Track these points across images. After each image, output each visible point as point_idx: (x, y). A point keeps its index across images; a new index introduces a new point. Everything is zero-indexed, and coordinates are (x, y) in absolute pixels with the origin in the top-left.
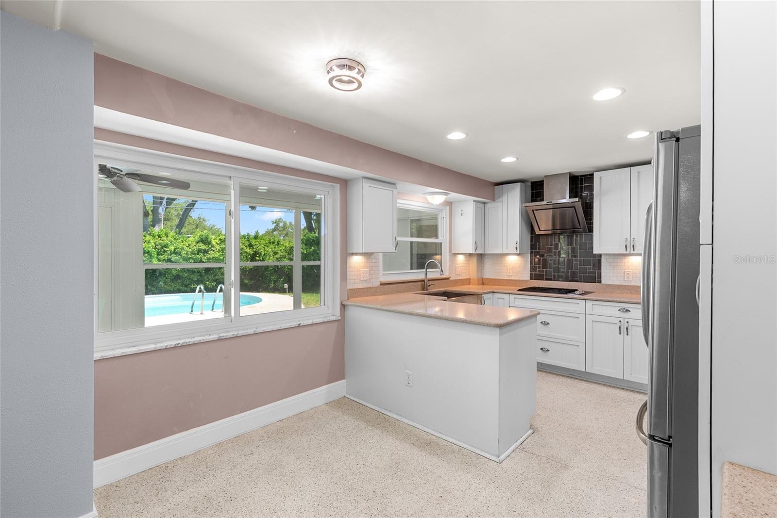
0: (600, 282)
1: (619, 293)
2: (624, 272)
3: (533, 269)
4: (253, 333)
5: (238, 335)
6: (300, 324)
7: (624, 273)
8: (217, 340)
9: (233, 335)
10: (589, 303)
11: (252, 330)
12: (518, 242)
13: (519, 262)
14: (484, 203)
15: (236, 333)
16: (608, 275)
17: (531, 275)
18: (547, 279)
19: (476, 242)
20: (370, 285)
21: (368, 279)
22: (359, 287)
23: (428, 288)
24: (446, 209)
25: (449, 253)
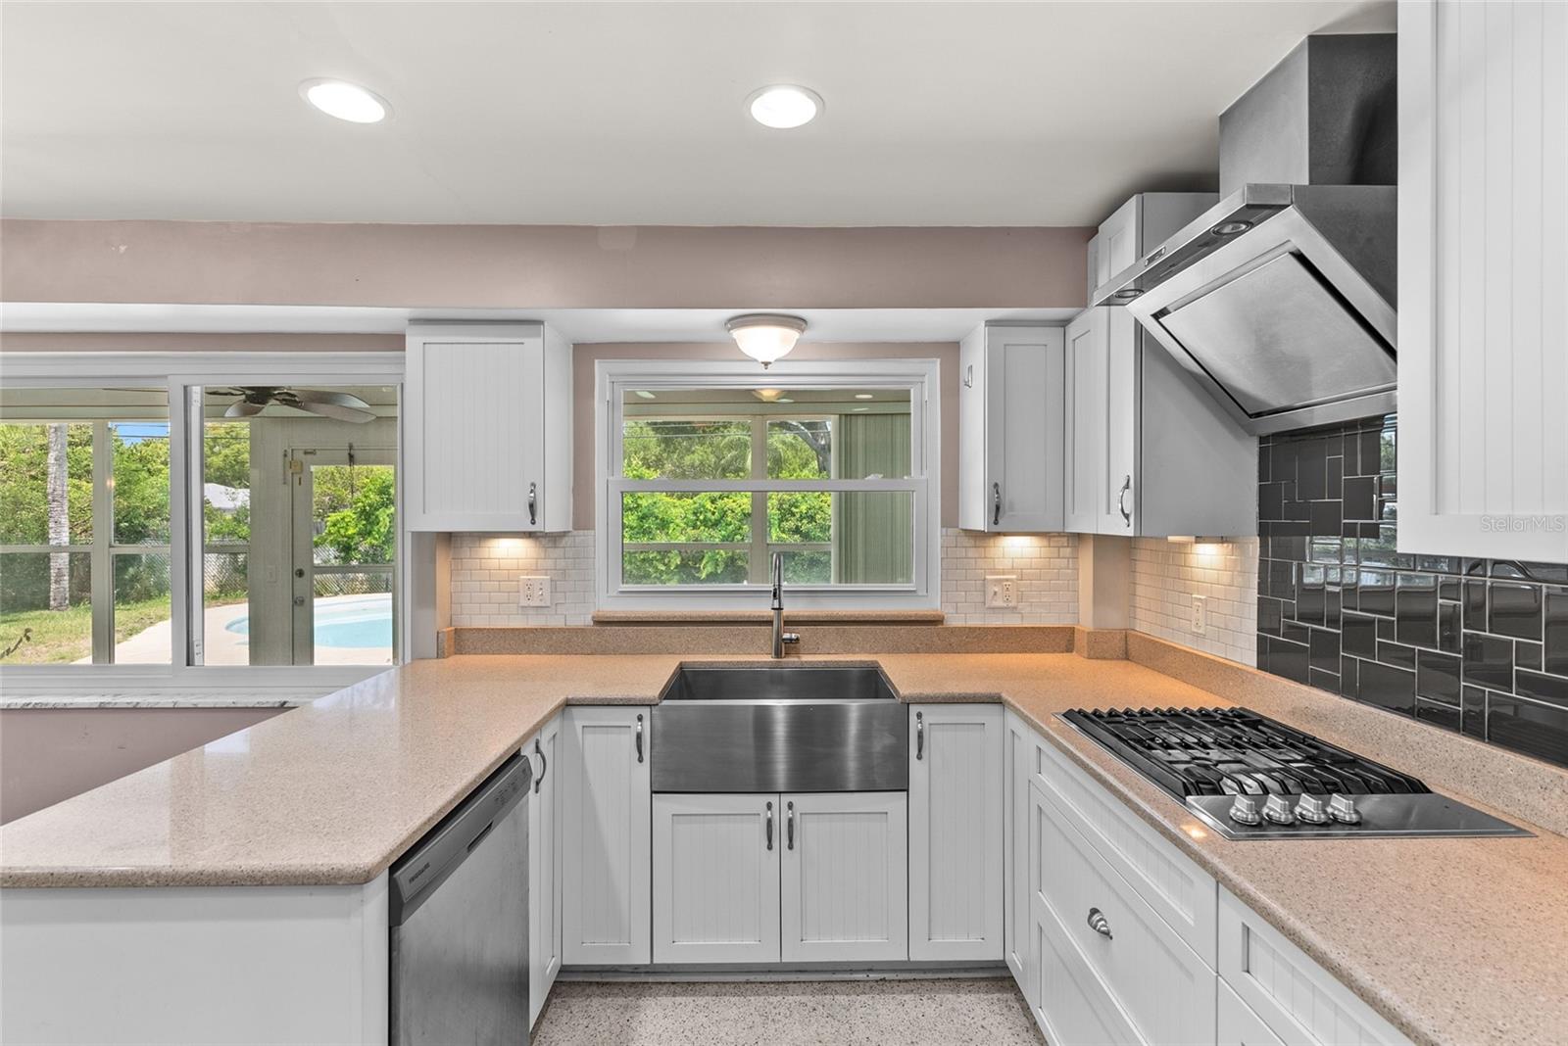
4: (171, 706)
5: (139, 706)
6: (285, 703)
8: (96, 709)
9: (128, 703)
11: (170, 701)
13: (1227, 577)
14: (1064, 323)
15: (135, 700)
17: (1260, 645)
18: (1317, 680)
19: (1000, 484)
20: (555, 622)
21: (549, 605)
22: (513, 625)
23: (784, 647)
24: (933, 369)
25: (944, 530)
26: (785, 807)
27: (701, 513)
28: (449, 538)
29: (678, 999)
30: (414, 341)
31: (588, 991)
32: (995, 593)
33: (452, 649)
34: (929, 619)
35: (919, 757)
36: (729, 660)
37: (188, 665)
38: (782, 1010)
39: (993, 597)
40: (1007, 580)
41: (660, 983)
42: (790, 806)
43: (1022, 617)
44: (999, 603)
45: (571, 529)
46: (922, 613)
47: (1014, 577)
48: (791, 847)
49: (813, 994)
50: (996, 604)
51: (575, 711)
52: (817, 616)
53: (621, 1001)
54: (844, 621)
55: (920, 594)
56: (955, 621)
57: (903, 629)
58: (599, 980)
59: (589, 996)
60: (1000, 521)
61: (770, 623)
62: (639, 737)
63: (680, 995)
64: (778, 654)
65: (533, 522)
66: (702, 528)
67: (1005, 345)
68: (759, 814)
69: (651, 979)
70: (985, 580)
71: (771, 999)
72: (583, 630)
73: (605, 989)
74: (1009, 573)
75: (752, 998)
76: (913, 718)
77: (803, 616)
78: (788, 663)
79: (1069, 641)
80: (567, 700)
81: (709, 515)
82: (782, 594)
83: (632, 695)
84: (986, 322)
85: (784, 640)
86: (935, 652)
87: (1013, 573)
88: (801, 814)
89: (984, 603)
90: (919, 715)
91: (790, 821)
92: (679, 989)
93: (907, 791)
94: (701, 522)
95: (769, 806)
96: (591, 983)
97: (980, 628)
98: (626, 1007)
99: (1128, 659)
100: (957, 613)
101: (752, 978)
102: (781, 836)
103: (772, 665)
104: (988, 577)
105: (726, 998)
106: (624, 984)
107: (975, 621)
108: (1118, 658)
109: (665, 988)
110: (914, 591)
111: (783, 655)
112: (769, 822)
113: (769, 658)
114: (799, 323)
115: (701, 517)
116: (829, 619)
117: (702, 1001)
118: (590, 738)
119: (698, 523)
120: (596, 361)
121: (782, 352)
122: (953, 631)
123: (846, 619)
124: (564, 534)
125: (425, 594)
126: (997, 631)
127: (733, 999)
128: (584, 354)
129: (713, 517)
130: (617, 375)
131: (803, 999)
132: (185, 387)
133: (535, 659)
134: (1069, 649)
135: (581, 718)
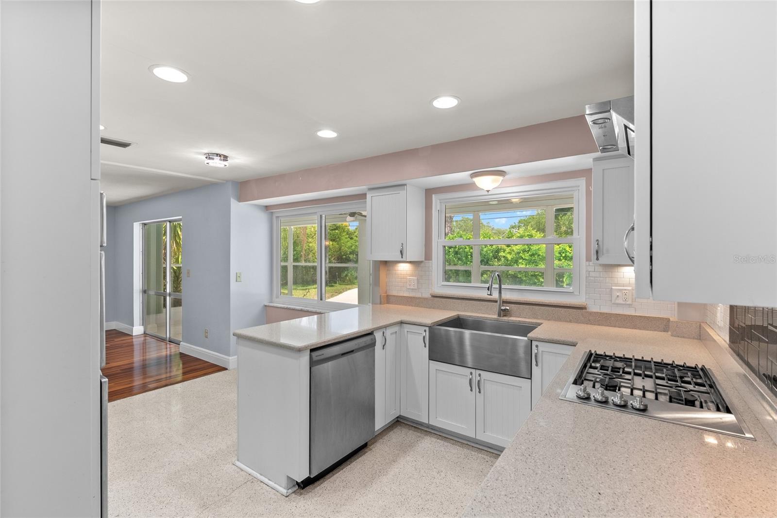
5: (308, 311)
8: (300, 310)
11: (315, 310)
15: (308, 309)
19: (599, 240)
20: (418, 295)
21: (416, 288)
22: (405, 295)
23: (504, 313)
24: (582, 182)
25: (588, 263)
26: (477, 375)
27: (563, 253)
28: (386, 263)
29: (438, 440)
30: (369, 196)
31: (410, 428)
32: (618, 296)
33: (386, 302)
34: (577, 306)
35: (537, 365)
36: (478, 315)
37: (321, 300)
38: (474, 457)
39: (616, 299)
40: (625, 290)
41: (435, 434)
42: (480, 375)
43: (635, 310)
44: (620, 301)
45: (424, 260)
46: (573, 303)
47: (630, 288)
48: (480, 392)
49: (490, 457)
50: (617, 302)
51: (405, 325)
52: (520, 301)
53: (419, 434)
54: (533, 304)
55: (576, 294)
56: (593, 308)
57: (563, 310)
58: (415, 426)
59: (410, 429)
60: (600, 259)
61: (496, 302)
62: (424, 337)
63: (440, 440)
64: (499, 315)
65: (402, 258)
66: (563, 260)
67: (603, 170)
68: (467, 376)
69: (432, 431)
70: (612, 289)
71: (473, 453)
72: (427, 299)
73: (416, 429)
74: (626, 286)
75: (465, 450)
76: (534, 347)
77: (513, 300)
78: (502, 319)
79: (666, 326)
80: (401, 321)
81: (568, 254)
82: (492, 289)
83: (422, 322)
84: (594, 159)
85: (502, 309)
86: (580, 323)
87: (629, 286)
88: (484, 380)
89: (611, 301)
90: (537, 346)
91: (479, 381)
92: (440, 438)
93: (531, 379)
94: (563, 257)
95: (471, 373)
96: (413, 426)
97: (606, 313)
98: (419, 437)
99: (700, 339)
100: (594, 305)
101: (469, 443)
102: (477, 386)
103: (497, 320)
104: (613, 288)
105: (455, 446)
106: (423, 430)
107: (605, 310)
108: (694, 338)
109: (436, 436)
110: (573, 292)
111: (502, 316)
112: (470, 380)
113: (496, 317)
114: (502, 173)
115: (563, 255)
116: (526, 302)
117: (446, 444)
118: (409, 335)
119: (562, 258)
120: (433, 195)
121: (496, 185)
122: (591, 313)
123: (534, 303)
124: (421, 262)
125: (376, 282)
126: (617, 316)
127: (458, 447)
128: (429, 192)
129: (570, 255)
130: (442, 200)
131: (485, 457)
132: (321, 216)
133: (410, 308)
134: (665, 330)
135: (407, 328)
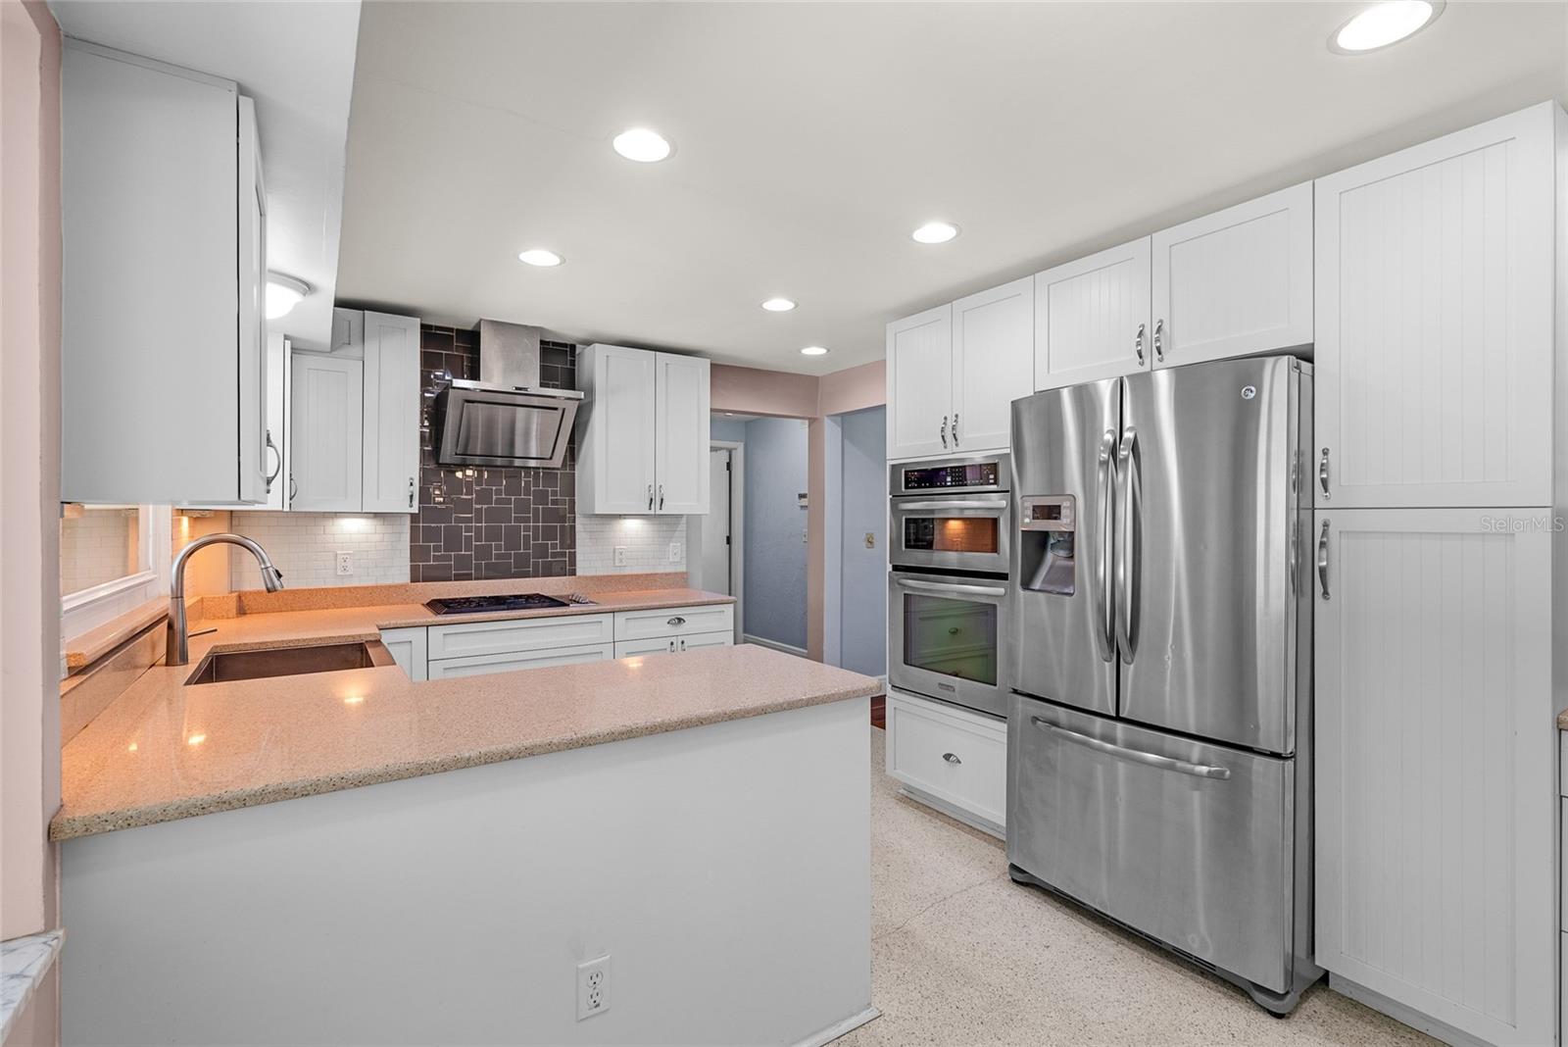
0: (573, 573)
1: (610, 591)
2: (615, 549)
3: (417, 553)
7: (614, 552)
10: (620, 618)
12: (416, 482)
13: (378, 537)
16: (589, 560)
17: (414, 570)
18: (458, 578)
